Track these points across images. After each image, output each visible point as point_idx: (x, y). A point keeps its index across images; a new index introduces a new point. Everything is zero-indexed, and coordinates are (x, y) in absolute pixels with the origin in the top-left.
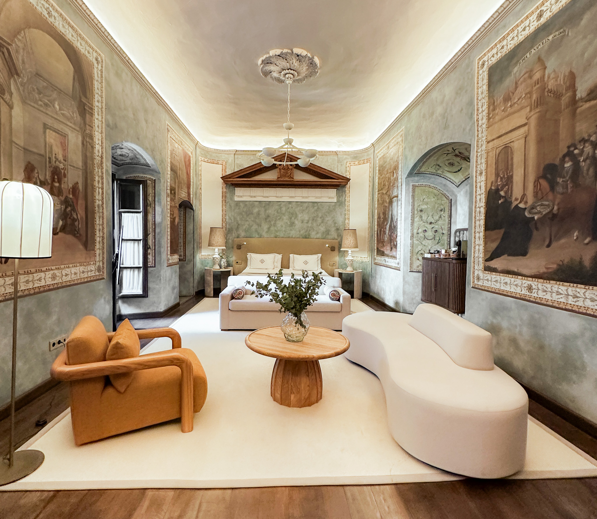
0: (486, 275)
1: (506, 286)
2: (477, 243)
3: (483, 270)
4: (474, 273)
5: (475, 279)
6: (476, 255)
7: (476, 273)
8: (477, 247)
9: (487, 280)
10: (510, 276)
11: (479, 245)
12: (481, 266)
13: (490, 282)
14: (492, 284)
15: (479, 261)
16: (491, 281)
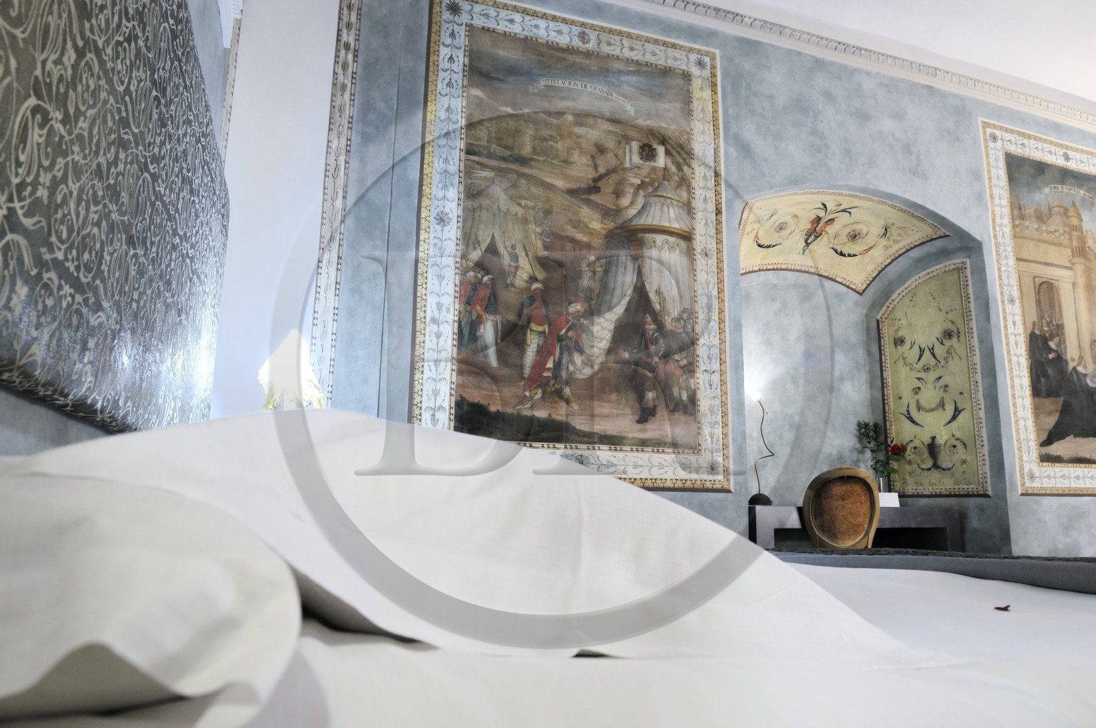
0: (1045, 469)
1: (1079, 482)
2: (1020, 414)
3: (1038, 460)
4: (1022, 468)
5: (1026, 478)
6: (1022, 437)
7: (1027, 468)
8: (1021, 423)
9: (1049, 477)
10: (1081, 465)
11: (1025, 419)
12: (1035, 455)
13: (1053, 479)
14: (1058, 482)
15: (1029, 447)
16: (1055, 478)
